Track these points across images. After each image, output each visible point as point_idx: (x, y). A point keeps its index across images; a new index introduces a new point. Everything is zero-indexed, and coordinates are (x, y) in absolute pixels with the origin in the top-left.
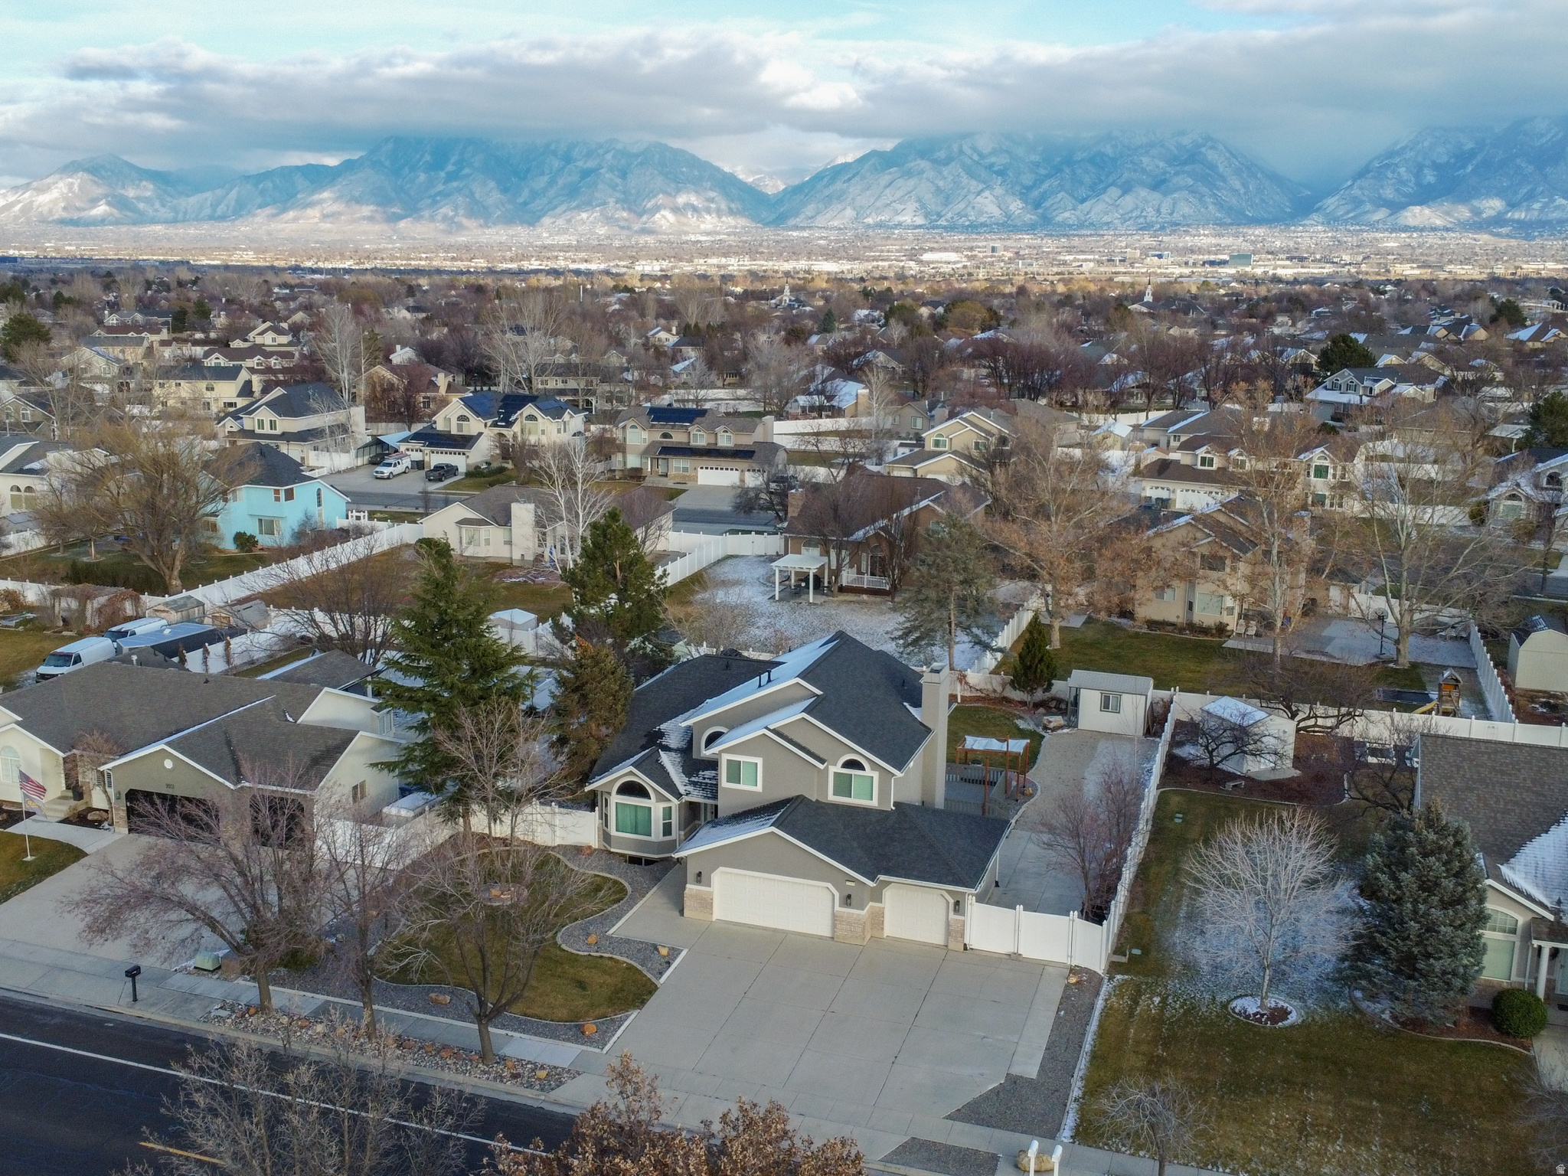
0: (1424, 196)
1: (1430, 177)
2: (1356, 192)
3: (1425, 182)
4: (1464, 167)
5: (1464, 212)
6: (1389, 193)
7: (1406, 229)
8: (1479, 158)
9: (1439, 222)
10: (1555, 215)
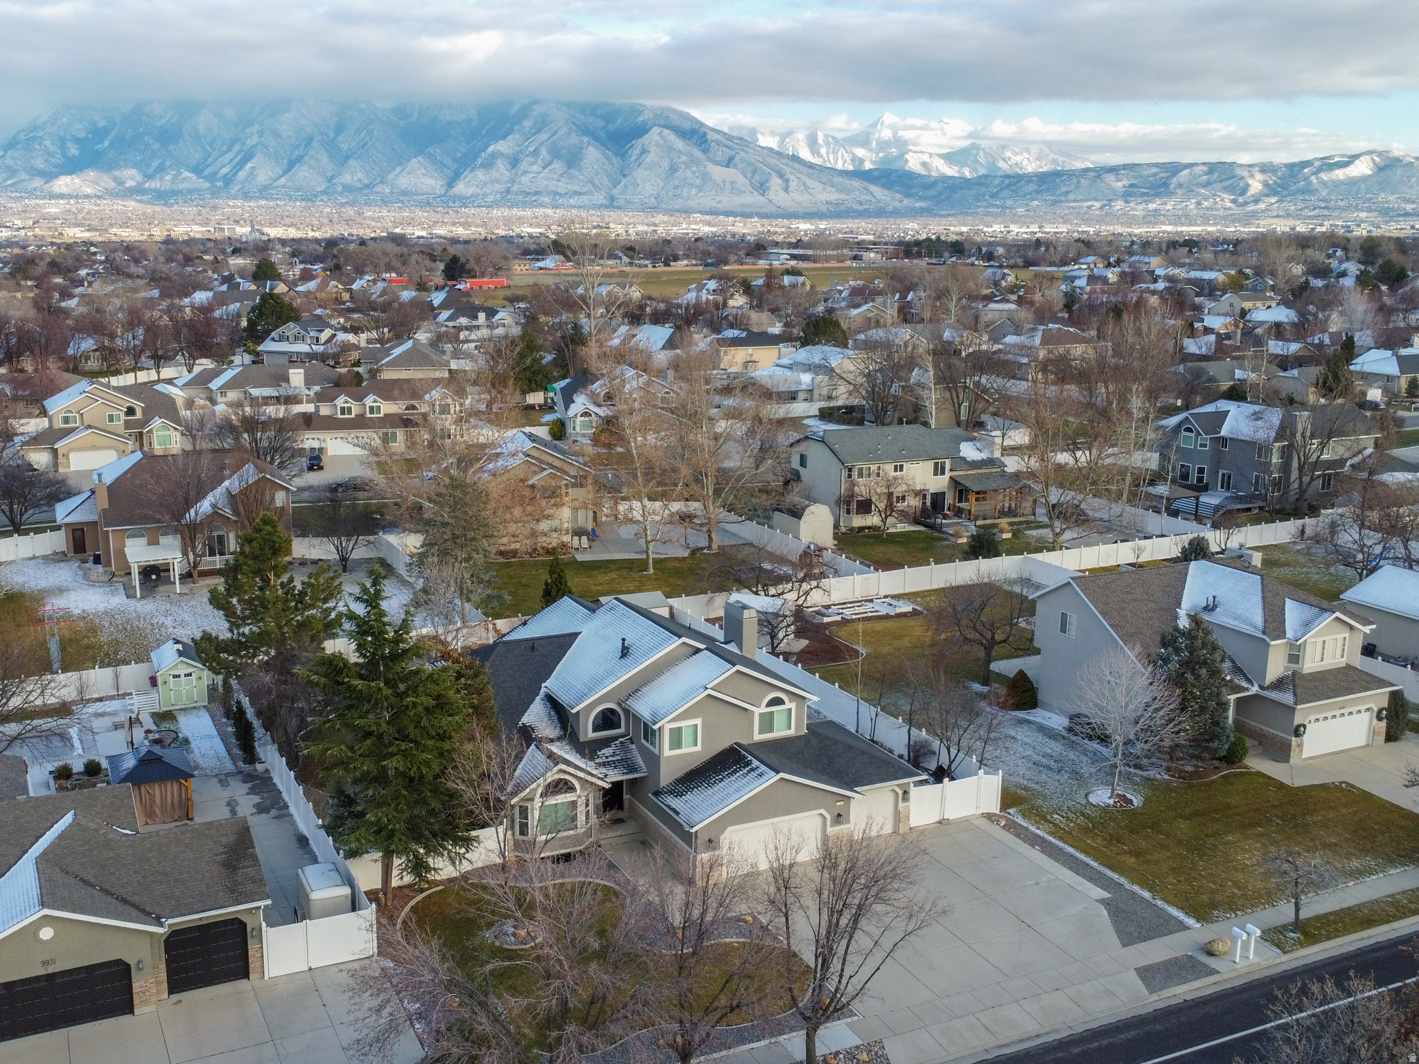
0: (72, 167)
1: (73, 150)
2: (8, 161)
3: (70, 155)
4: (101, 141)
5: (107, 182)
6: (39, 163)
7: (61, 196)
8: (113, 134)
9: (89, 191)
10: (184, 186)
